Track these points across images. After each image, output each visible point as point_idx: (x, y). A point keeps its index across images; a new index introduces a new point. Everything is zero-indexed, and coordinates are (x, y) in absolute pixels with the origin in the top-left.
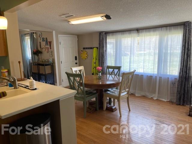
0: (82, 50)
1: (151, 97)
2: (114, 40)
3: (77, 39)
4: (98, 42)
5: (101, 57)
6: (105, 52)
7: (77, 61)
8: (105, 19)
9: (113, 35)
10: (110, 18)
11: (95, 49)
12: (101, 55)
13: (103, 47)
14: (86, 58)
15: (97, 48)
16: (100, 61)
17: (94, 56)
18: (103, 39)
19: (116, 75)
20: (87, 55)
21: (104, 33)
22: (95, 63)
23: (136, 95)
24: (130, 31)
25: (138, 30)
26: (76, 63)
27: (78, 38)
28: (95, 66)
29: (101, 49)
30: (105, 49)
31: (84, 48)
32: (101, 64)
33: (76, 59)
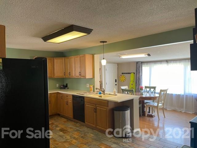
0: (121, 74)
1: (180, 111)
2: (148, 67)
3: (117, 67)
4: (135, 69)
5: (138, 80)
6: (141, 76)
7: (117, 83)
8: (147, 56)
9: (147, 64)
10: (150, 56)
11: (132, 74)
12: (138, 79)
13: (139, 73)
14: (124, 80)
15: (134, 73)
16: (137, 83)
17: (132, 79)
18: (139, 67)
19: (148, 92)
20: (125, 79)
21: (140, 62)
22: (133, 85)
23: (168, 109)
24: (161, 62)
25: (167, 61)
26: (116, 85)
27: (118, 65)
28: (132, 87)
29: (138, 74)
30: (141, 74)
31: (123, 73)
32: (137, 85)
33: (116, 82)
